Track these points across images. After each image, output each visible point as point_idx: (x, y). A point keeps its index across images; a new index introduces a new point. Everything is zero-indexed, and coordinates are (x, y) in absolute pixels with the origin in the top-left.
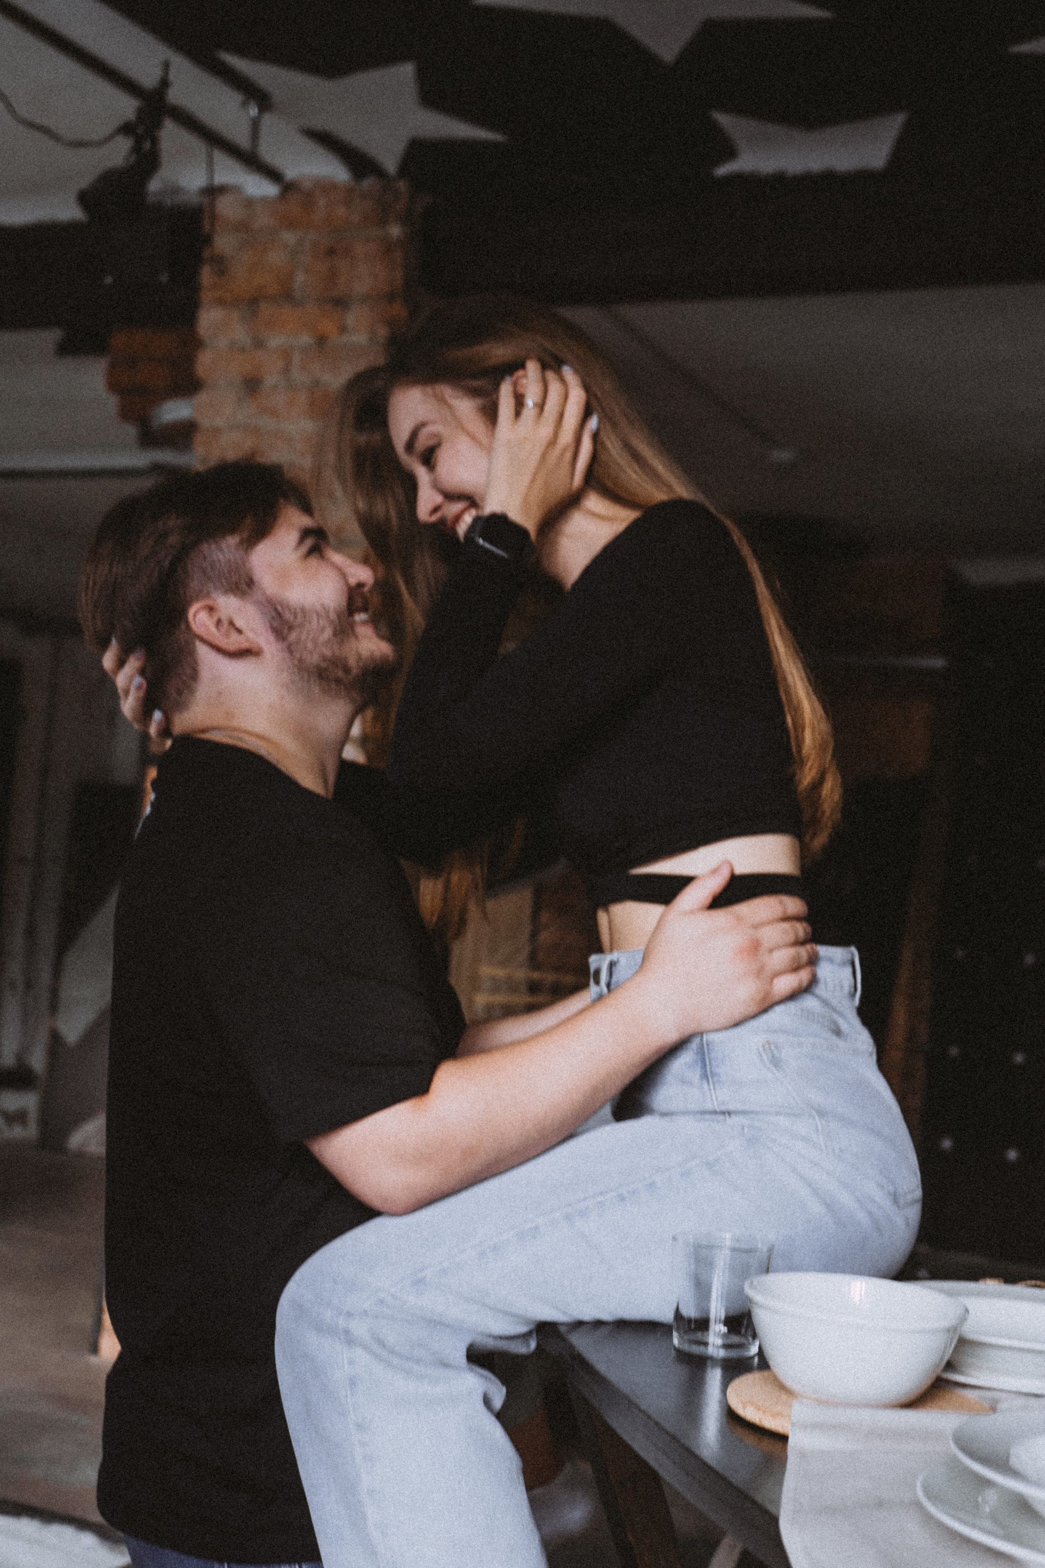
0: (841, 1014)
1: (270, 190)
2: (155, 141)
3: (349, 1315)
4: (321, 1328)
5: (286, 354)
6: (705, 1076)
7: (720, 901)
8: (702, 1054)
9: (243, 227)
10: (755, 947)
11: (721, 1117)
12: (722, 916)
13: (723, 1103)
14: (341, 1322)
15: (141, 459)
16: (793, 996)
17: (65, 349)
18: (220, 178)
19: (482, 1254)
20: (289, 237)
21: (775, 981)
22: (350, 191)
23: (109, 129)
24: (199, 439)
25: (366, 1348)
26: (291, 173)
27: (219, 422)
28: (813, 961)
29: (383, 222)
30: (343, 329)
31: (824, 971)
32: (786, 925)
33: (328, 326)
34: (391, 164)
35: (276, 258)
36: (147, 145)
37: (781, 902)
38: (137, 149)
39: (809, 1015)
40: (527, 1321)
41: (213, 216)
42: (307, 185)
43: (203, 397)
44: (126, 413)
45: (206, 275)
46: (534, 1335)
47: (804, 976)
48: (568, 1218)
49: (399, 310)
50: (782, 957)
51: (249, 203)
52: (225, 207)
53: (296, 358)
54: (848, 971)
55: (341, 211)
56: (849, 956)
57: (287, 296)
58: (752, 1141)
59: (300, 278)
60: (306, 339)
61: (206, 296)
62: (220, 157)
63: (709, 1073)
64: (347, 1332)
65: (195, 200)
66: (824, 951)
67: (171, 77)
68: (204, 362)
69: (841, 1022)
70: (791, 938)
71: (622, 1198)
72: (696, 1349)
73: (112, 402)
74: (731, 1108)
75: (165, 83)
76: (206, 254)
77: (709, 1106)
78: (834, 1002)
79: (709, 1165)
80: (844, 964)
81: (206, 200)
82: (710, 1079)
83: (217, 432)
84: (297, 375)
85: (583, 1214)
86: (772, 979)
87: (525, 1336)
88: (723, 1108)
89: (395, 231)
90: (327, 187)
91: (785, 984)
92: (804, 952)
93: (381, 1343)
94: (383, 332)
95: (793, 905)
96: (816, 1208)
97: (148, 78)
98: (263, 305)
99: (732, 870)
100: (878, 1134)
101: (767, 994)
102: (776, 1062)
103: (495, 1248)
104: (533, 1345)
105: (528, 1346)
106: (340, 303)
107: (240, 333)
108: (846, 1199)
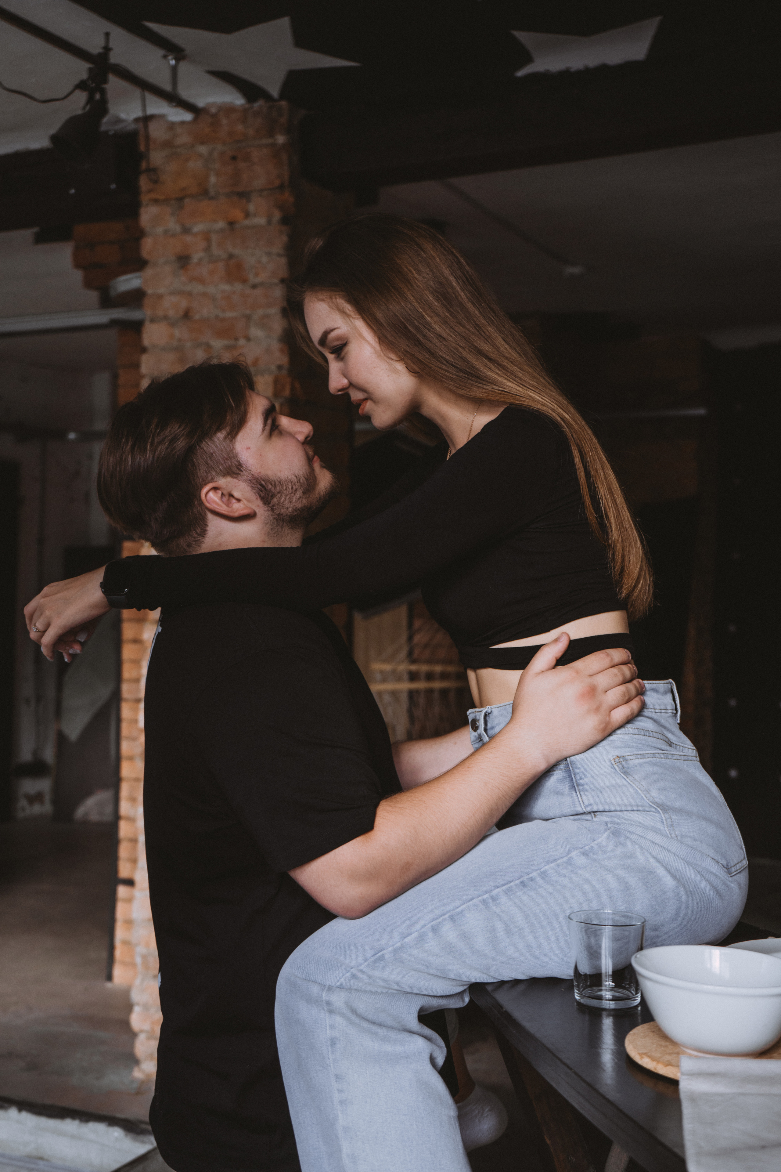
0: (669, 730)
1: (188, 117)
2: (103, 92)
3: (330, 989)
4: (311, 1000)
5: (207, 236)
6: (573, 787)
7: (563, 660)
8: (568, 770)
9: (167, 144)
10: (592, 692)
11: (588, 817)
12: (564, 672)
13: (588, 805)
14: (325, 996)
15: (103, 317)
16: (630, 720)
17: (40, 239)
18: (150, 111)
19: (424, 935)
20: (203, 149)
21: (612, 712)
22: (245, 111)
23: (70, 88)
24: (147, 301)
25: (343, 1015)
26: (201, 103)
27: (162, 291)
28: (641, 692)
29: (271, 134)
30: (247, 215)
31: (650, 699)
32: (615, 670)
33: (237, 214)
34: (275, 92)
35: (195, 165)
36: (98, 96)
37: (608, 655)
38: (90, 99)
39: (646, 732)
40: (461, 983)
41: (147, 137)
42: (213, 110)
43: (149, 272)
44: (88, 284)
45: (144, 182)
46: (467, 993)
47: (635, 705)
48: (485, 902)
49: (288, 197)
50: (615, 694)
51: (172, 126)
52: (156, 131)
53: (214, 238)
54: (669, 696)
55: (240, 127)
56: (669, 686)
57: (205, 193)
58: (616, 834)
59: (213, 179)
60: (221, 224)
61: (145, 199)
62: (150, 98)
63: (575, 784)
64: (328, 1003)
65: (132, 127)
66: (648, 684)
67: (111, 45)
68: (147, 245)
69: (670, 736)
70: (620, 678)
71: (523, 885)
72: (594, 1003)
73: (78, 275)
74: (595, 809)
75: (107, 49)
76: (144, 165)
77: (579, 810)
78: (663, 721)
79: (585, 854)
80: (665, 693)
81: (141, 126)
82: (577, 789)
83: (161, 297)
84: (216, 251)
85: (495, 898)
86: (610, 711)
87: (461, 994)
88: (589, 809)
89: (281, 139)
90: (228, 110)
91: (620, 714)
92: (631, 687)
93: (354, 1011)
94: (277, 215)
95: (618, 654)
96: (670, 882)
97: (95, 47)
98: (187, 201)
99: (569, 637)
100: (709, 821)
101: (607, 723)
102: (626, 771)
103: (433, 930)
104: (467, 1000)
105: (463, 1001)
106: (244, 195)
107: (172, 224)
108: (691, 874)
